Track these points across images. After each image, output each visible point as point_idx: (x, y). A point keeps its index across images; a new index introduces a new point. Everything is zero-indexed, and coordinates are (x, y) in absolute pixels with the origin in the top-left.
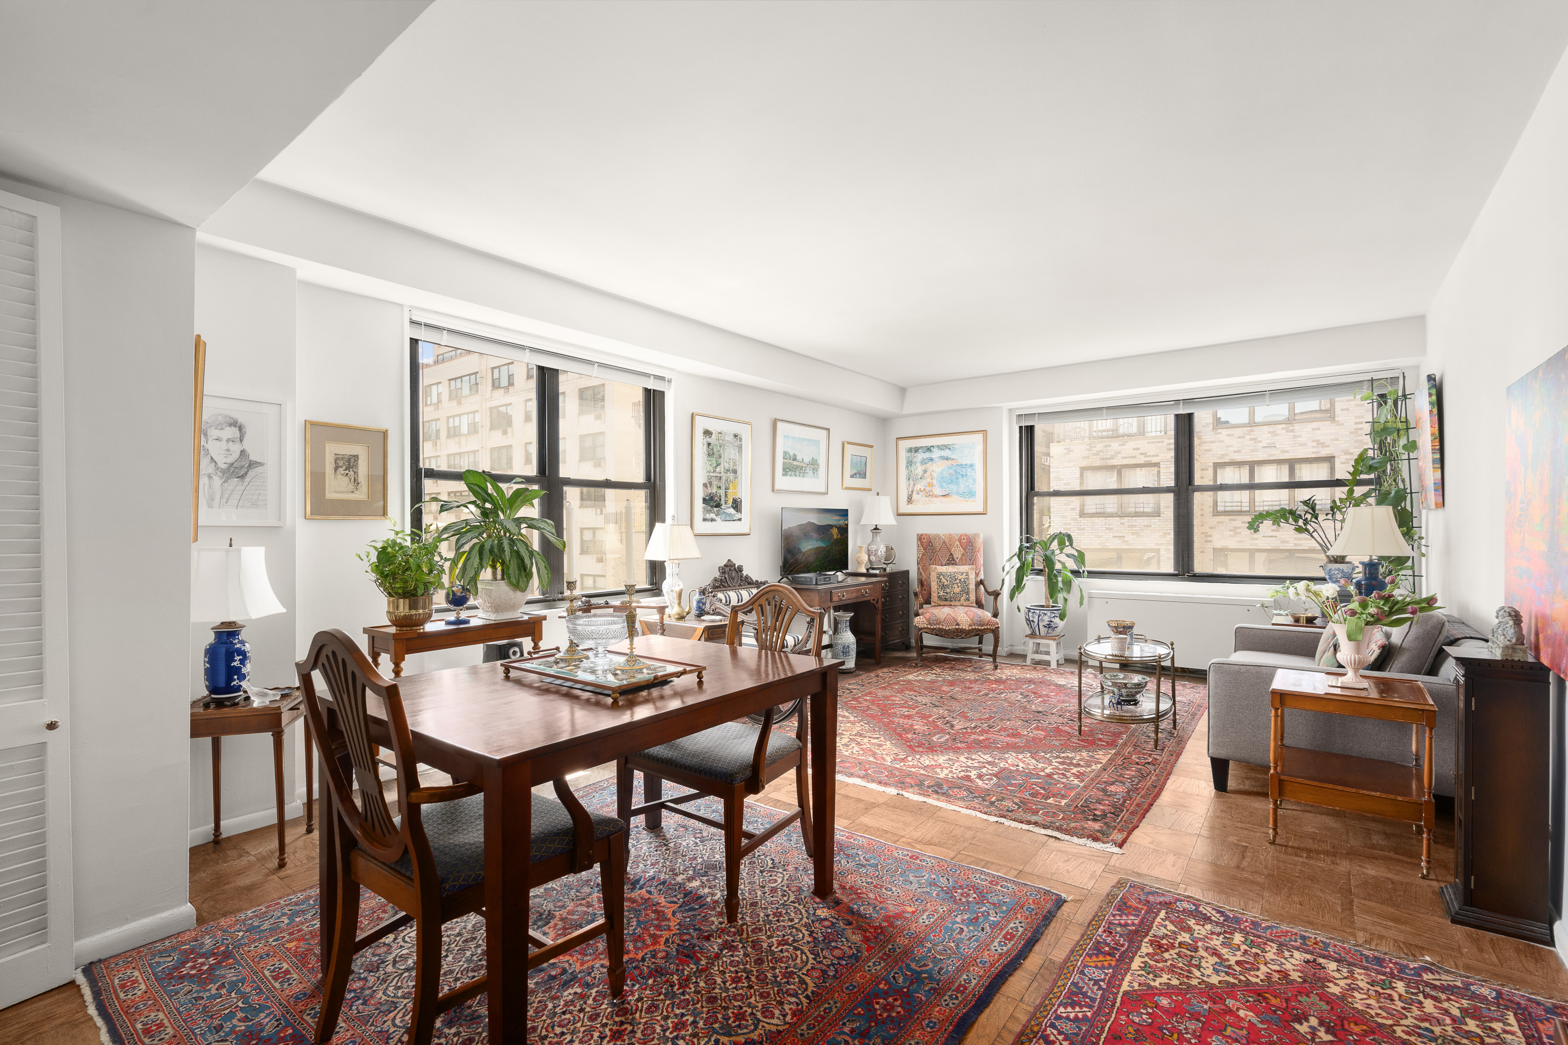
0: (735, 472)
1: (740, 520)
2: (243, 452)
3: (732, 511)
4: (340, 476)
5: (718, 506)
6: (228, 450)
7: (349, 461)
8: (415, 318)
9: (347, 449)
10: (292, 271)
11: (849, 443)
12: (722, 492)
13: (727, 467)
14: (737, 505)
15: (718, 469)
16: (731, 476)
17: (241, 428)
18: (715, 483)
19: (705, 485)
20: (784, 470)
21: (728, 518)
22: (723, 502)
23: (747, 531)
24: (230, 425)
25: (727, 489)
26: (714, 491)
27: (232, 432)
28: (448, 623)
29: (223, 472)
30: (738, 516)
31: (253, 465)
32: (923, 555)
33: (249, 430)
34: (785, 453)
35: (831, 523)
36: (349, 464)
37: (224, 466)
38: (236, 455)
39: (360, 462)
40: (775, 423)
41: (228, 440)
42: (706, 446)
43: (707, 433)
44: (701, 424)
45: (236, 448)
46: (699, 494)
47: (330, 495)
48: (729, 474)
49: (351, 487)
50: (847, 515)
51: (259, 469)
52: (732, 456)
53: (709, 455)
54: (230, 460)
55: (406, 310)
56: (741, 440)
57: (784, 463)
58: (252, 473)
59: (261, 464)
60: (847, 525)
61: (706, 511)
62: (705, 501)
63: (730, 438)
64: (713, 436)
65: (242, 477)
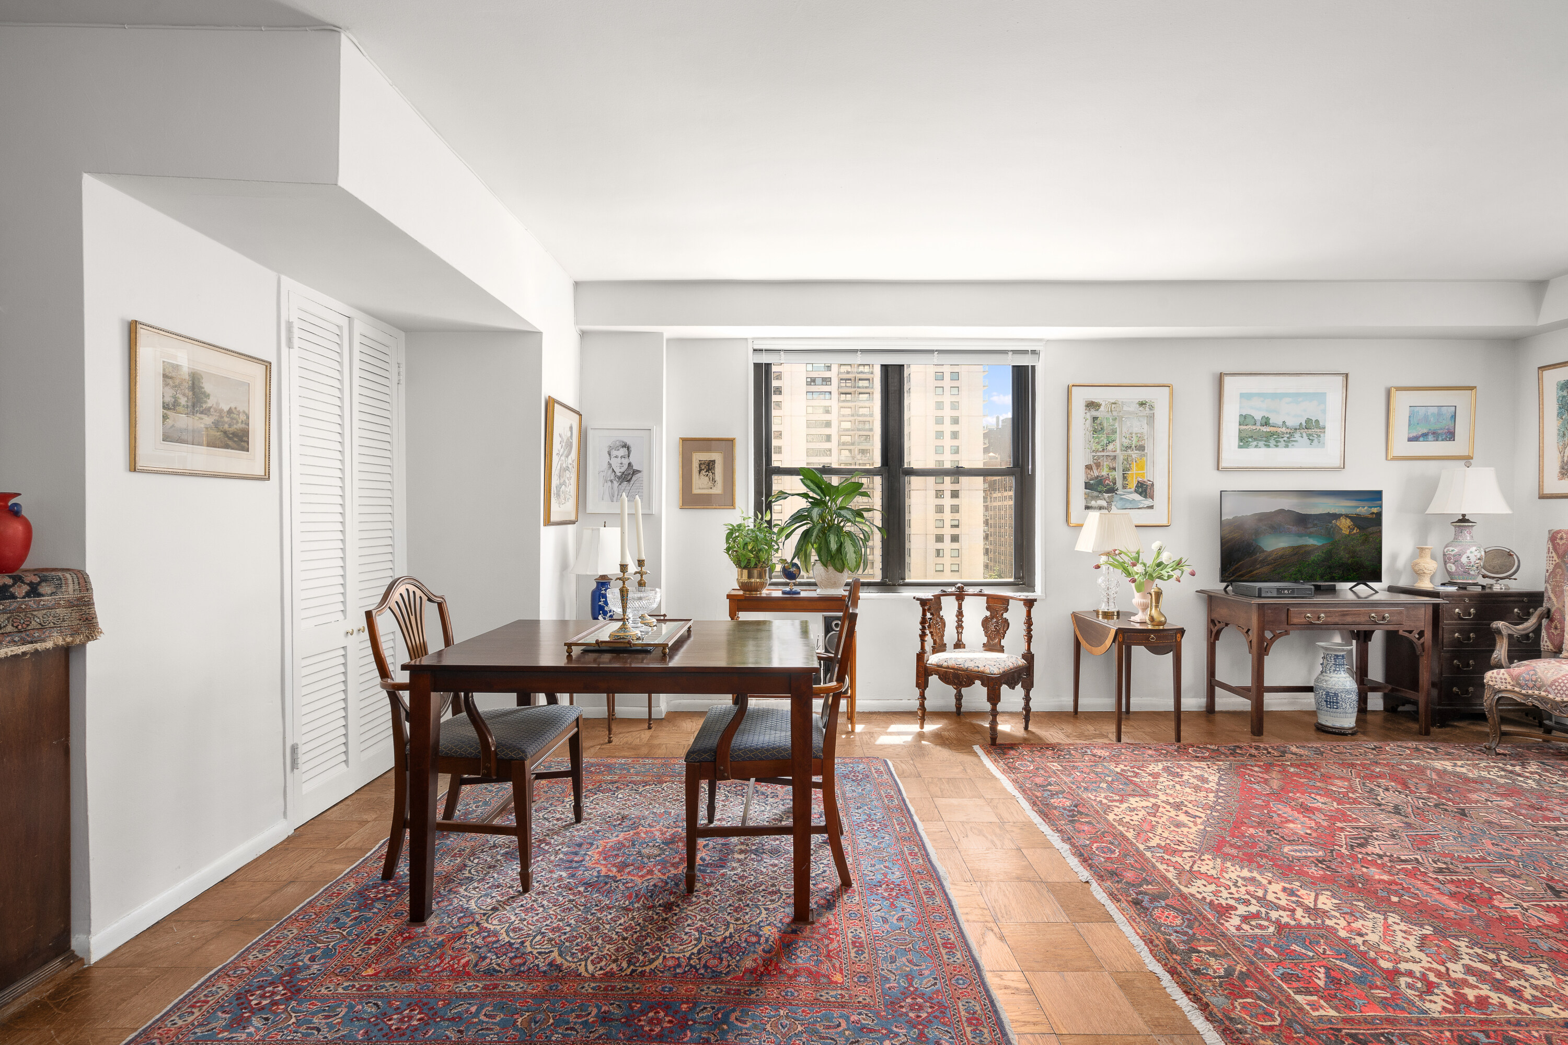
0: (1141, 448)
1: (1151, 507)
2: (630, 464)
3: (1137, 497)
4: (702, 477)
5: (1112, 490)
6: (621, 464)
7: (708, 465)
8: (756, 347)
9: (706, 456)
10: (661, 335)
11: (1399, 389)
12: (1118, 475)
13: (1126, 442)
14: (1144, 489)
15: (1110, 447)
16: (1134, 454)
17: (628, 448)
18: (1106, 464)
19: (1089, 467)
20: (1241, 439)
21: (1128, 506)
22: (1119, 484)
23: (1165, 523)
24: (623, 447)
25: (1125, 470)
26: (1104, 473)
27: (623, 451)
28: (784, 593)
29: (619, 478)
30: (1148, 502)
31: (636, 472)
32: (1557, 566)
33: (632, 449)
34: (1244, 419)
35: (1337, 511)
36: (708, 467)
37: (619, 474)
38: (626, 466)
39: (716, 465)
40: (1220, 379)
41: (621, 457)
42: (1089, 421)
43: (1092, 405)
44: (1080, 397)
45: (626, 462)
46: (1079, 478)
47: (696, 491)
48: (1129, 452)
49: (710, 484)
50: (1380, 499)
51: (638, 475)
52: (1135, 430)
53: (1095, 431)
54: (623, 470)
55: (750, 341)
56: (1152, 408)
57: (1240, 431)
58: (634, 478)
59: (639, 471)
60: (1379, 515)
61: (1088, 497)
62: (1088, 486)
63: (1134, 408)
64: (1102, 408)
65: (629, 481)
